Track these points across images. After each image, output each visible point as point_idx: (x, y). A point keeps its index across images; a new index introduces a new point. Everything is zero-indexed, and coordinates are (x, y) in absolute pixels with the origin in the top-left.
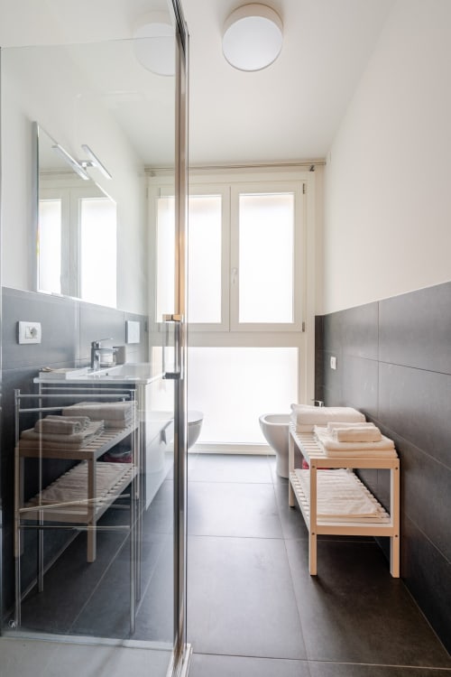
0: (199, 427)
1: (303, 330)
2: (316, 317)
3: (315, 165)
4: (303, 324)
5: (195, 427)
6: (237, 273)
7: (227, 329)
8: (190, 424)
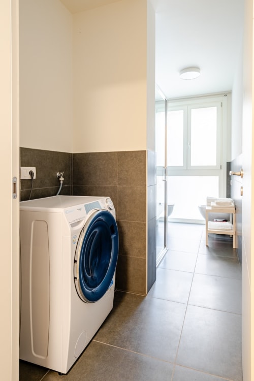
0: (172, 208)
1: (221, 168)
2: (227, 163)
3: (227, 94)
4: (221, 166)
5: (171, 207)
6: (190, 144)
7: (186, 169)
8: (168, 206)
